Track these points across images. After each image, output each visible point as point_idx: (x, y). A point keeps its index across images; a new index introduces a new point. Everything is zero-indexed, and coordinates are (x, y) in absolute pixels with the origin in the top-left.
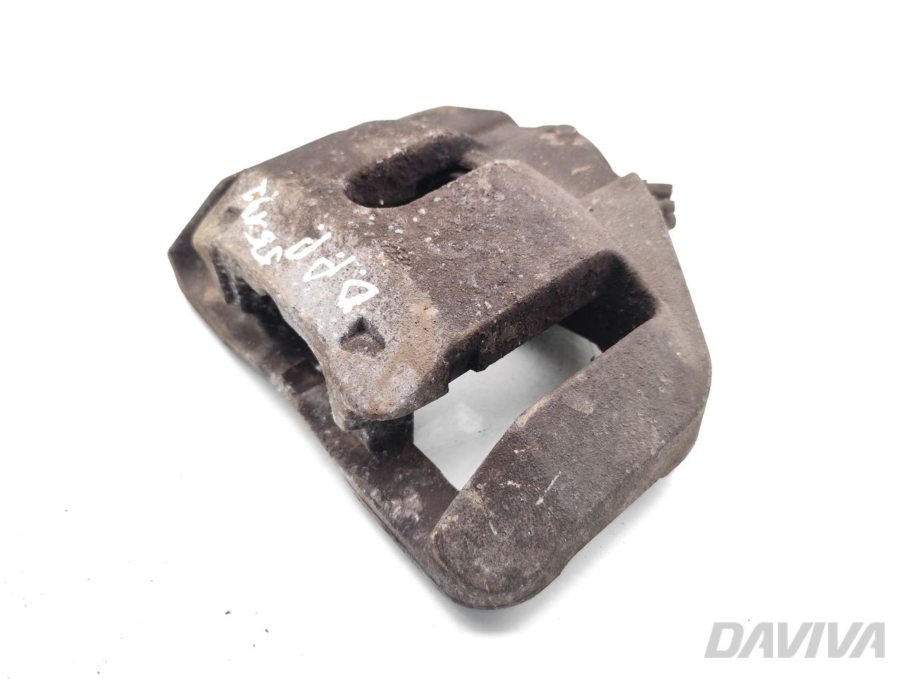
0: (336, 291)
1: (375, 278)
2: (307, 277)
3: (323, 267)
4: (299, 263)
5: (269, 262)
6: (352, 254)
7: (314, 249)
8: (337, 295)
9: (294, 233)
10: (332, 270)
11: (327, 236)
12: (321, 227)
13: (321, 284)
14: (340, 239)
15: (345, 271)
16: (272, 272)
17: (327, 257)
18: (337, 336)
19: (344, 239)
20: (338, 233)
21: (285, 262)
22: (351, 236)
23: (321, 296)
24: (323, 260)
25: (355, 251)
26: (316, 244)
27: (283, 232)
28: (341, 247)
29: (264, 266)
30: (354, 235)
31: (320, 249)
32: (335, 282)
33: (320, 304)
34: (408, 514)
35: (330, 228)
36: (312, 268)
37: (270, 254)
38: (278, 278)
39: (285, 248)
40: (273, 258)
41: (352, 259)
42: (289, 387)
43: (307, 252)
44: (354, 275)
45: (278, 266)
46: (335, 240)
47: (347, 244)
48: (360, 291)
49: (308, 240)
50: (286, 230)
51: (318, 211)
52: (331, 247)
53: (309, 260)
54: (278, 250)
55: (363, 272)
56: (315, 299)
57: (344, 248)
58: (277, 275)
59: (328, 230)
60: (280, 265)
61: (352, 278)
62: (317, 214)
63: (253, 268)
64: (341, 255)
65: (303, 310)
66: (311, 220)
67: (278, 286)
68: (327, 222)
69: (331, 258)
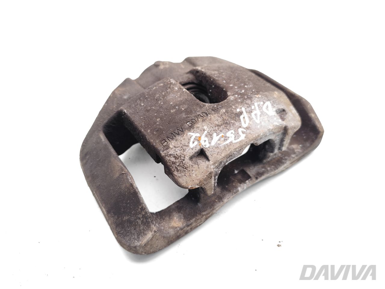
0: (266, 114)
1: (264, 101)
2: (258, 121)
3: (256, 115)
4: (250, 123)
5: (245, 135)
6: (253, 103)
7: (247, 116)
8: (267, 114)
9: (235, 122)
10: (258, 112)
11: (243, 109)
12: (238, 110)
13: (262, 118)
14: (246, 105)
15: (259, 108)
16: (250, 135)
17: (252, 112)
18: (280, 120)
19: (247, 104)
20: (244, 105)
21: (247, 128)
22: (247, 102)
23: (266, 119)
24: (253, 114)
25: (253, 102)
26: (245, 114)
27: (232, 126)
28: (250, 106)
29: (245, 137)
30: (247, 100)
31: (248, 113)
32: (262, 113)
33: (269, 121)
34: (299, 148)
35: (240, 107)
36: (255, 118)
37: (240, 133)
38: (254, 133)
39: (240, 127)
40: (243, 133)
41: (256, 104)
42: (247, 181)
43: (247, 119)
44: (262, 106)
45: (248, 131)
46: (246, 107)
47: (249, 104)
48: (268, 107)
49: (241, 117)
50: (232, 124)
51: (229, 109)
52: (248, 109)
53: (250, 119)
54: (240, 130)
55: (262, 103)
56: (267, 122)
57: (251, 105)
58: (252, 133)
59: (241, 108)
60: (248, 130)
61: (262, 107)
62: (231, 110)
63: (244, 143)
64: (253, 107)
65: (270, 127)
66: (233, 113)
67: (257, 133)
68: (237, 107)
69: (253, 111)
